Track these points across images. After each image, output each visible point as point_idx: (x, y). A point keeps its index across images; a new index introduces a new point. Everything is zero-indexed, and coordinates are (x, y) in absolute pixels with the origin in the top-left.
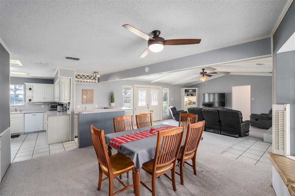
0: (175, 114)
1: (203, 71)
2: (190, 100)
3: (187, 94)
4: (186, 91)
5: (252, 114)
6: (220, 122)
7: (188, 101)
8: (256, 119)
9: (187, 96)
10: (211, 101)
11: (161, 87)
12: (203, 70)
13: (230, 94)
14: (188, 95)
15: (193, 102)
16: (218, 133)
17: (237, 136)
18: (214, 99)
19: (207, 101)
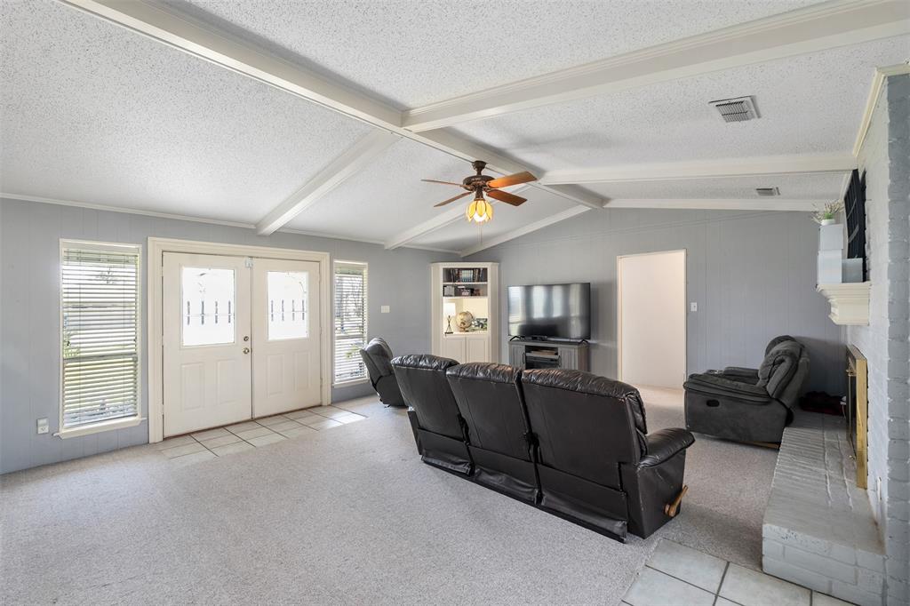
0: (381, 377)
1: (479, 173)
2: (466, 314)
3: (456, 287)
4: (451, 275)
5: (692, 377)
6: (533, 439)
7: (461, 317)
8: (711, 398)
9: (456, 295)
10: (557, 313)
11: (324, 257)
12: (480, 166)
13: (610, 287)
14: (458, 293)
15: (478, 320)
16: (527, 497)
17: (618, 526)
18: (566, 307)
19: (539, 313)
